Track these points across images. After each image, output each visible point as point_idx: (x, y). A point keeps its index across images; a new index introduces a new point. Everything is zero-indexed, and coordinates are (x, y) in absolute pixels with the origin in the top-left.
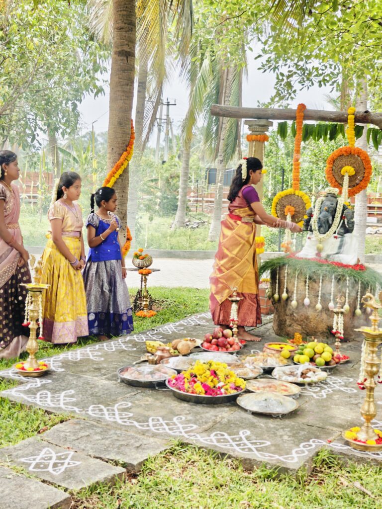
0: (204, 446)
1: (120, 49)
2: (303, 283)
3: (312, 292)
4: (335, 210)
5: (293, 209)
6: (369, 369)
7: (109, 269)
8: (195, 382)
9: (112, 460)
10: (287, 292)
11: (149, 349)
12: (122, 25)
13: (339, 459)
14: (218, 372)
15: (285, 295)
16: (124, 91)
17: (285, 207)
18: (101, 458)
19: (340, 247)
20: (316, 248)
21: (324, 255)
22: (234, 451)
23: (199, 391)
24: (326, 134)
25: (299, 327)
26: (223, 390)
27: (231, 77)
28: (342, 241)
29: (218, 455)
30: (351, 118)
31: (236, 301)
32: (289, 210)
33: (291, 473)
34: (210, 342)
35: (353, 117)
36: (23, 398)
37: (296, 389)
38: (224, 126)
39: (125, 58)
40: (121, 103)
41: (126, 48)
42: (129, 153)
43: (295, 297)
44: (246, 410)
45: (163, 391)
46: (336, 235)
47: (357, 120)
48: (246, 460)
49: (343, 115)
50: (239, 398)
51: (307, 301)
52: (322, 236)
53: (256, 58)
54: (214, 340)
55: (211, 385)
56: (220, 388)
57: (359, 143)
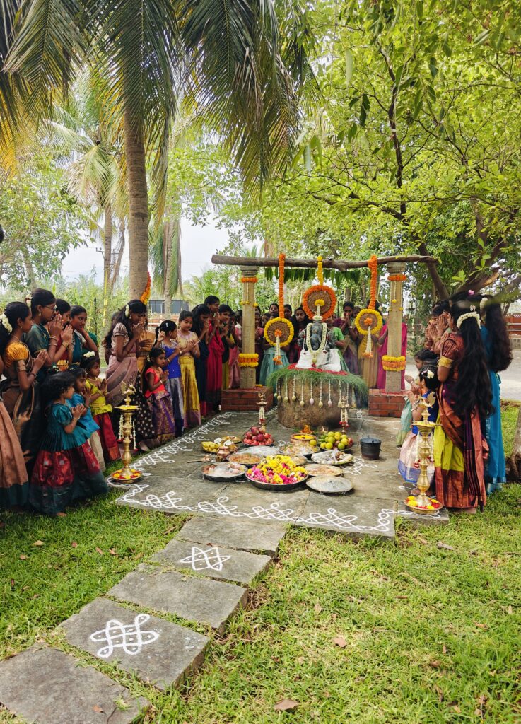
0: (313, 526)
1: (137, 212)
2: (308, 388)
3: (315, 394)
4: (322, 333)
5: (280, 332)
6: (423, 452)
7: (173, 385)
8: (273, 474)
9: (254, 550)
10: (296, 395)
11: (206, 449)
12: (137, 192)
13: (411, 523)
14: (288, 464)
15: (294, 397)
16: (141, 245)
17: (274, 331)
18: (244, 550)
19: (328, 359)
20: (311, 361)
21: (317, 365)
22: (337, 527)
23: (278, 480)
24: (301, 276)
25: (305, 420)
26: (295, 478)
27: (171, 233)
28: (329, 354)
29: (326, 532)
30: (320, 264)
31: (264, 405)
32: (278, 333)
33: (390, 540)
34: (251, 438)
35: (321, 263)
36: (136, 503)
37: (338, 471)
38: (168, 270)
39: (141, 219)
40: (139, 254)
41: (141, 211)
42: (148, 293)
43: (302, 397)
44: (318, 492)
45: (244, 483)
46: (325, 350)
47: (324, 265)
48: (351, 533)
49: (314, 262)
50: (307, 483)
51: (312, 400)
52: (315, 352)
53: (214, 219)
54: (254, 437)
55: (285, 475)
56: (292, 477)
57: (329, 283)
